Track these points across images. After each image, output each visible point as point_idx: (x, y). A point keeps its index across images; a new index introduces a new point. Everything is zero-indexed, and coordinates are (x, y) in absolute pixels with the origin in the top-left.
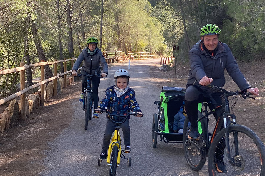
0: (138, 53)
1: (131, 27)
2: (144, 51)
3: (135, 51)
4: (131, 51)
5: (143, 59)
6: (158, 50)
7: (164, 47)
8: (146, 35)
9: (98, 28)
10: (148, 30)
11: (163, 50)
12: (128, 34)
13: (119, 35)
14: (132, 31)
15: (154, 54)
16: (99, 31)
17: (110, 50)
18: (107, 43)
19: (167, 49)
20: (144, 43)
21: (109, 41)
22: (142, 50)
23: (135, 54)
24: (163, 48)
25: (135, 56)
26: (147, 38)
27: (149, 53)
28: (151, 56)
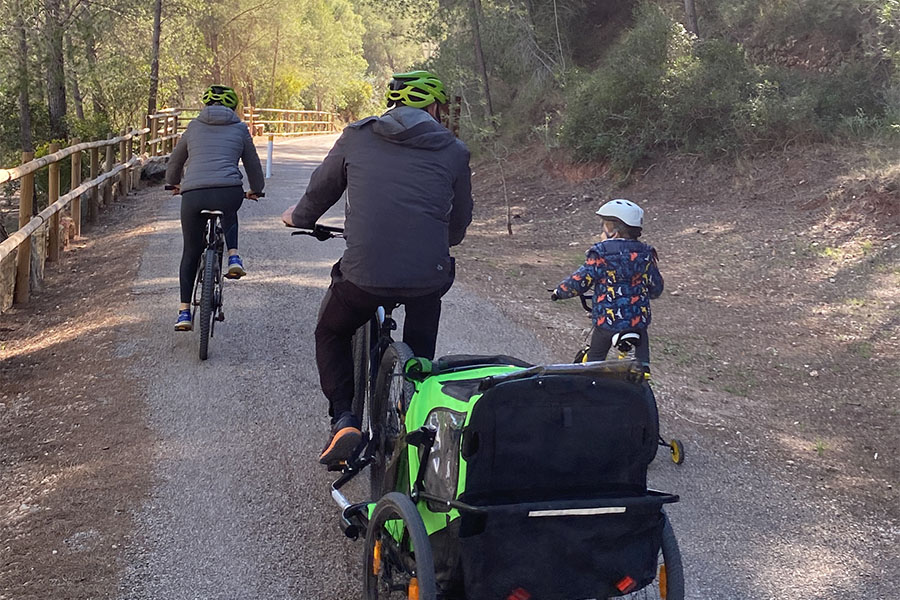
0: (276, 113)
1: (256, 22)
2: (298, 108)
3: (266, 105)
4: (253, 105)
5: (292, 133)
6: (343, 104)
7: (365, 94)
8: (306, 49)
9: (146, 24)
10: (315, 31)
11: (360, 102)
12: (244, 46)
13: (214, 47)
14: (260, 36)
15: (330, 117)
16: (150, 34)
17: (184, 103)
18: (176, 77)
19: (372, 101)
20: (299, 79)
21: (181, 68)
22: (290, 103)
23: (267, 115)
24: (358, 96)
25: (266, 124)
26: (310, 59)
27: (312, 114)
28: (319, 125)
